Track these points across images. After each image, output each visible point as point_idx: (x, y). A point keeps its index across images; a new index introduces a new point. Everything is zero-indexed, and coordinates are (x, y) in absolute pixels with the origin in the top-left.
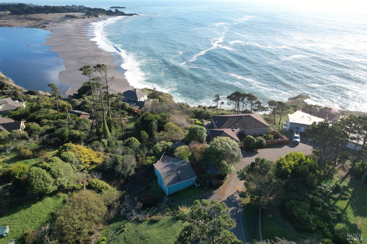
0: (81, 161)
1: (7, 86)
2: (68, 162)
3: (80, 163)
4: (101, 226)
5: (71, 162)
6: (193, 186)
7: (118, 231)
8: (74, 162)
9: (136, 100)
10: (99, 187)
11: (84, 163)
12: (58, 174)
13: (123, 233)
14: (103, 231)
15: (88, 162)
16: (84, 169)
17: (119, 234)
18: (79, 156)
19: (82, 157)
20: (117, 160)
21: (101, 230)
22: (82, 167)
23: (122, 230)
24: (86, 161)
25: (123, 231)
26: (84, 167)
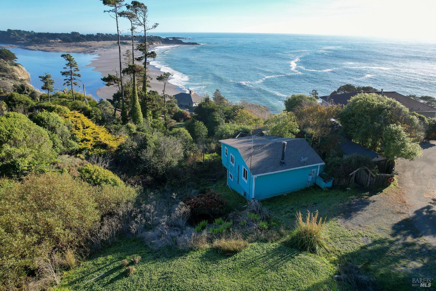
0: (75, 134)
1: (28, 90)
2: (46, 128)
3: (73, 137)
4: (71, 257)
5: (52, 129)
6: (315, 187)
7: (112, 273)
8: (59, 131)
9: (190, 105)
10: (97, 178)
11: (82, 141)
12: (9, 137)
13: (125, 280)
14: (72, 272)
15: (89, 141)
16: (80, 151)
17: (112, 281)
18: (73, 125)
19: (79, 129)
20: (147, 140)
21: (67, 268)
22: (76, 146)
23: (123, 270)
24: (88, 137)
25: (126, 274)
26: (80, 146)
